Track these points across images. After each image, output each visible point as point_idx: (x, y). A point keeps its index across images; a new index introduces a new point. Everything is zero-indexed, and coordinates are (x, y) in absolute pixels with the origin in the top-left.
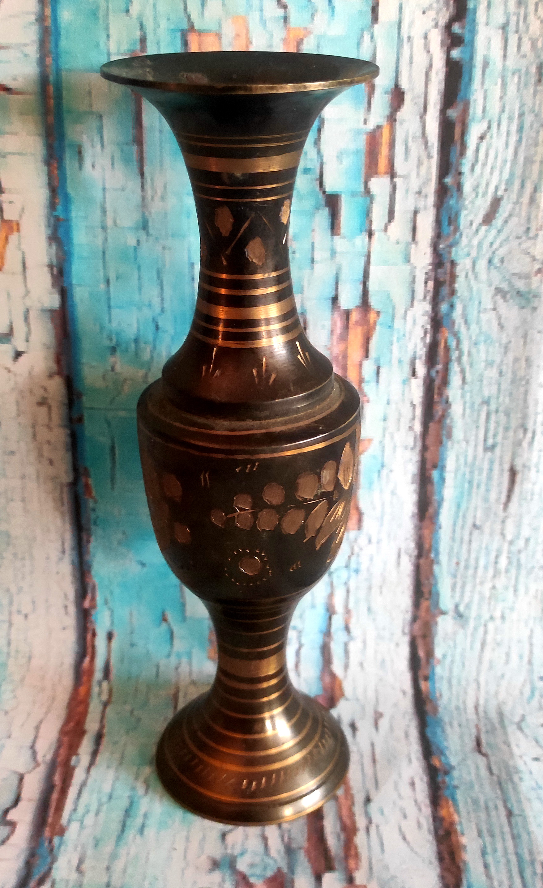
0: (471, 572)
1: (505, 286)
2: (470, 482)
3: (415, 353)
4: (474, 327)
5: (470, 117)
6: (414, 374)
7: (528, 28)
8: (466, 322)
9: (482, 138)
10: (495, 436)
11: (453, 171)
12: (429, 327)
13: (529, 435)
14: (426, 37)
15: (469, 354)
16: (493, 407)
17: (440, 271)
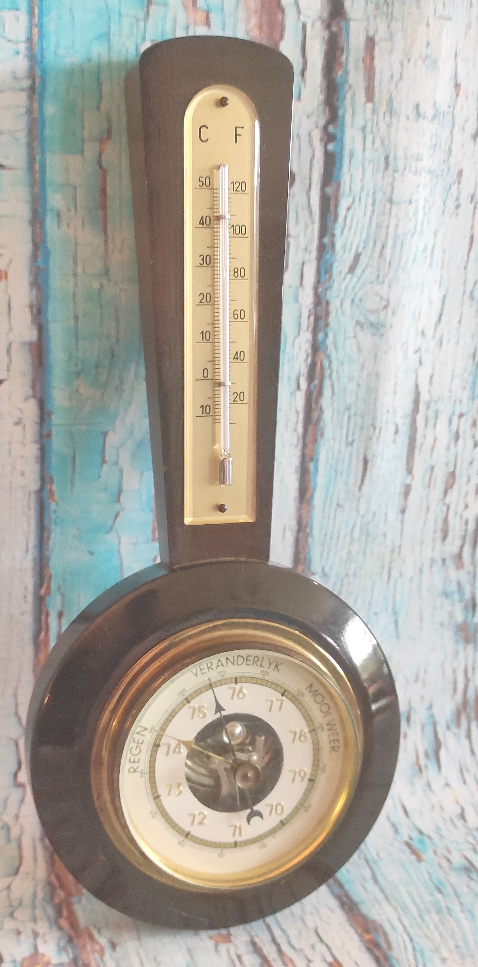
0: (334, 541)
1: (362, 319)
2: (336, 471)
3: (300, 371)
4: (341, 351)
5: (341, 194)
6: (298, 387)
7: (379, 130)
8: (336, 347)
9: (349, 209)
10: (353, 434)
11: (329, 234)
12: (310, 351)
13: (377, 431)
14: (310, 134)
15: (338, 372)
16: (353, 412)
17: (319, 308)
